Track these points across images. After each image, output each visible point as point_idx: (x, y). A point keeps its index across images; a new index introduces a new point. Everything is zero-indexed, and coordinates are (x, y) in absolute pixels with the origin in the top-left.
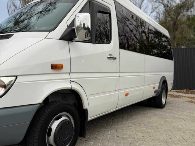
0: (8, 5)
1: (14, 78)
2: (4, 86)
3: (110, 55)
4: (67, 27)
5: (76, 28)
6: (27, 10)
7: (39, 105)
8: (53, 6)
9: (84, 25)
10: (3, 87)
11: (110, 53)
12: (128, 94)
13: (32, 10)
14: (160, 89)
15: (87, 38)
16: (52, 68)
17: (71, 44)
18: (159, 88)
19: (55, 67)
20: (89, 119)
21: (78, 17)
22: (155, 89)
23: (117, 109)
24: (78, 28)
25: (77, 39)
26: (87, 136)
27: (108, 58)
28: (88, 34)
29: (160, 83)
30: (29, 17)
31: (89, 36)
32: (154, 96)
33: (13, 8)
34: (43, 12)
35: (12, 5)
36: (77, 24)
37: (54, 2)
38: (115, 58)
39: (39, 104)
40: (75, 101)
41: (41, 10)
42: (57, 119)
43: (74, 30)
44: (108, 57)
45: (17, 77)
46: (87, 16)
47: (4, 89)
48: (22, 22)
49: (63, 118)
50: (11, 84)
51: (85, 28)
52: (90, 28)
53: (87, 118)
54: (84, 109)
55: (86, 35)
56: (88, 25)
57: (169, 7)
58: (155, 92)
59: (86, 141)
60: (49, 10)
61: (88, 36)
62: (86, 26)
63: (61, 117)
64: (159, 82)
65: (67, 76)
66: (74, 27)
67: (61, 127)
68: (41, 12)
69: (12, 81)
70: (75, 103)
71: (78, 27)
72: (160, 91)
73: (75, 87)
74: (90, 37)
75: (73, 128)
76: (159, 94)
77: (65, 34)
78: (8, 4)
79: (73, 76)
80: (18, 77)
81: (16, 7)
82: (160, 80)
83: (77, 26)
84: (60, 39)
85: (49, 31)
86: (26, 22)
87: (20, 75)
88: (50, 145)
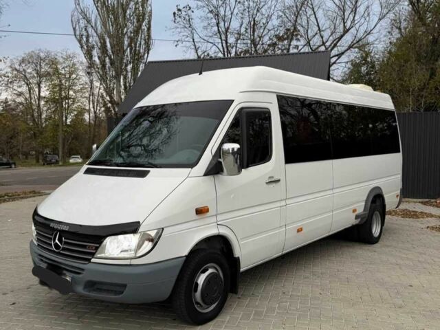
0: (73, 18)
2: (151, 240)
3: (270, 178)
4: (211, 157)
10: (150, 241)
11: (271, 175)
12: (301, 229)
14: (367, 212)
16: (197, 214)
17: (217, 178)
18: (364, 211)
19: (200, 211)
20: (241, 270)
22: (357, 212)
23: (284, 252)
26: (241, 292)
27: (267, 183)
29: (367, 201)
32: (354, 224)
33: (83, 23)
35: (81, 17)
38: (279, 180)
39: (186, 256)
42: (204, 272)
44: (267, 181)
45: (163, 229)
47: (151, 243)
49: (210, 271)
50: (159, 236)
53: (240, 268)
54: (235, 258)
57: (422, 3)
58: (357, 217)
59: (239, 298)
63: (207, 270)
64: (365, 198)
65: (214, 219)
66: (221, 160)
69: (158, 233)
70: (223, 248)
72: (367, 216)
73: (223, 231)
76: (365, 220)
78: (72, 16)
79: (219, 218)
80: (165, 229)
81: (89, 21)
82: (366, 195)
84: (205, 175)
85: (192, 166)
87: (166, 227)
88: (198, 303)
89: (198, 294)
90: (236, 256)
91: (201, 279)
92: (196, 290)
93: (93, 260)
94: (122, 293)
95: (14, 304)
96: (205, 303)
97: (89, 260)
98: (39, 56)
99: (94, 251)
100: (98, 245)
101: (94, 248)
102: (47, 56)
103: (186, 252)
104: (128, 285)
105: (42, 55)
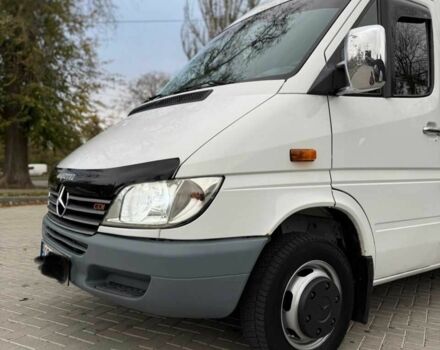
1: (218, 180)
2: (201, 197)
3: (429, 124)
4: (324, 64)
5: (348, 63)
6: (223, 44)
7: (266, 239)
8: (280, 27)
9: (368, 54)
10: (198, 198)
11: (432, 120)
13: (234, 42)
15: (376, 84)
16: (292, 160)
17: (333, 101)
19: (299, 157)
20: (376, 282)
21: (355, 37)
24: (353, 63)
25: (348, 89)
27: (425, 132)
28: (377, 76)
30: (229, 57)
31: (380, 79)
34: (258, 44)
35: (190, 31)
36: (351, 52)
37: (280, 18)
39: (267, 236)
40: (339, 237)
41: (254, 38)
42: (303, 273)
43: (342, 69)
44: (426, 128)
45: (224, 177)
46: (375, 32)
47: (199, 202)
48: (216, 69)
49: (316, 274)
50: (214, 193)
51: (369, 61)
52: (384, 60)
53: (372, 279)
54: (364, 257)
55: (372, 78)
56: (380, 52)
59: (367, 332)
60: (272, 38)
61: (377, 80)
62: (374, 57)
63: (311, 271)
65: (325, 177)
66: (344, 62)
67: (314, 293)
68: (254, 43)
69: (214, 186)
71: (352, 60)
73: (343, 202)
74: (384, 83)
75: (338, 297)
77: (320, 80)
79: (337, 176)
80: (226, 178)
83: (349, 58)
84: (309, 93)
85: (286, 77)
86: (223, 69)
87: (229, 174)
88: (291, 332)
89: (292, 315)
90: (367, 254)
91: (299, 287)
92: (288, 307)
93: (101, 229)
94: (144, 292)
95: (25, 299)
96: (305, 333)
97: (94, 228)
98: (153, 78)
99: (102, 213)
100: (109, 202)
101: (103, 207)
102: (161, 78)
103: (268, 228)
104: (152, 277)
105: (157, 76)
